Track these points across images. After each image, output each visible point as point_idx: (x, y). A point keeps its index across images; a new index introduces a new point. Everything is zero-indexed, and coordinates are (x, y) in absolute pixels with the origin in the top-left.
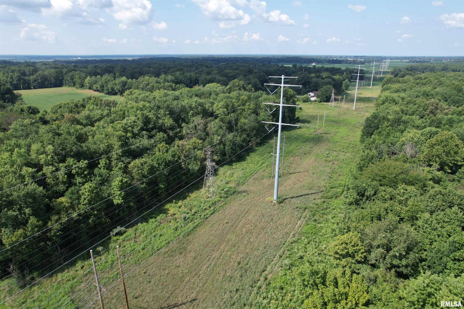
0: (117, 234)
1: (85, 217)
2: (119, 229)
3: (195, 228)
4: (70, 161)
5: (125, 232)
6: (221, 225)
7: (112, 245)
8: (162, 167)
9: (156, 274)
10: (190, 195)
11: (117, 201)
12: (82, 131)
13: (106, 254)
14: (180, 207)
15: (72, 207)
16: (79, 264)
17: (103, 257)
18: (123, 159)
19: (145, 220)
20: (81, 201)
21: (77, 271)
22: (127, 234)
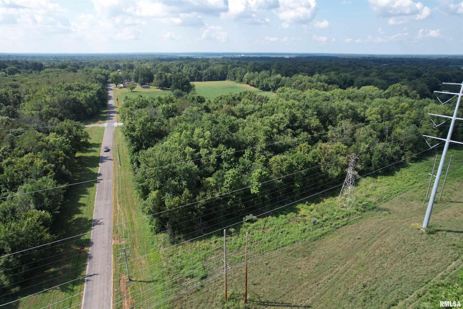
0: (248, 221)
1: (226, 199)
2: (251, 217)
3: (323, 235)
4: (221, 147)
5: (256, 221)
6: (352, 240)
7: (243, 230)
8: (300, 167)
9: (276, 269)
10: (325, 200)
11: (254, 190)
12: (235, 122)
13: (236, 237)
14: (311, 210)
15: (216, 187)
16: (214, 238)
17: (233, 238)
18: (266, 152)
19: (276, 214)
20: (224, 184)
21: (211, 243)
22: (257, 223)
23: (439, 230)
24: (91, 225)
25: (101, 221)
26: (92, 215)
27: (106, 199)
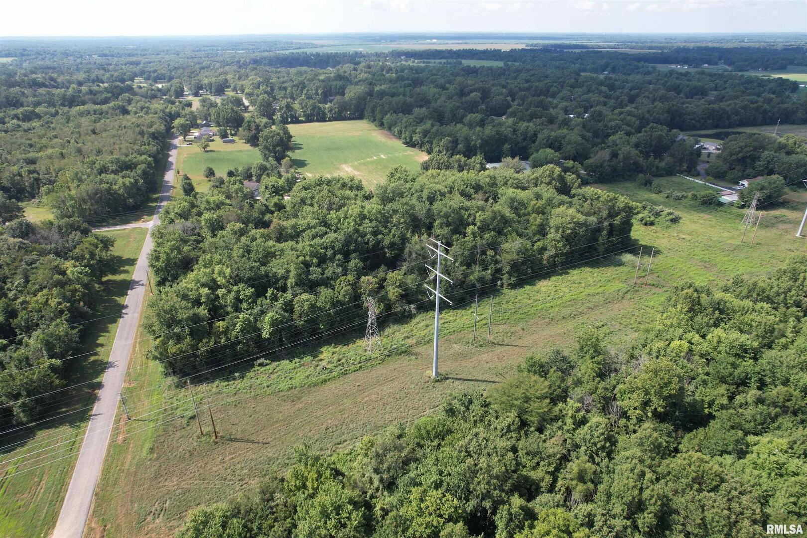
0: (260, 365)
2: (262, 360)
6: (352, 386)
7: (250, 374)
9: (259, 412)
11: (265, 335)
13: (239, 381)
14: (333, 354)
15: (226, 332)
16: (217, 383)
19: (292, 358)
21: (213, 387)
22: (268, 367)
23: (448, 378)
24: (105, 368)
25: (116, 363)
26: (108, 356)
27: (127, 339)
